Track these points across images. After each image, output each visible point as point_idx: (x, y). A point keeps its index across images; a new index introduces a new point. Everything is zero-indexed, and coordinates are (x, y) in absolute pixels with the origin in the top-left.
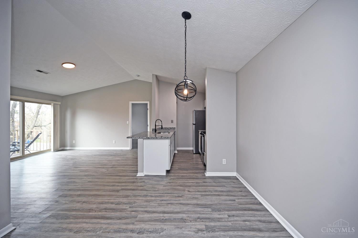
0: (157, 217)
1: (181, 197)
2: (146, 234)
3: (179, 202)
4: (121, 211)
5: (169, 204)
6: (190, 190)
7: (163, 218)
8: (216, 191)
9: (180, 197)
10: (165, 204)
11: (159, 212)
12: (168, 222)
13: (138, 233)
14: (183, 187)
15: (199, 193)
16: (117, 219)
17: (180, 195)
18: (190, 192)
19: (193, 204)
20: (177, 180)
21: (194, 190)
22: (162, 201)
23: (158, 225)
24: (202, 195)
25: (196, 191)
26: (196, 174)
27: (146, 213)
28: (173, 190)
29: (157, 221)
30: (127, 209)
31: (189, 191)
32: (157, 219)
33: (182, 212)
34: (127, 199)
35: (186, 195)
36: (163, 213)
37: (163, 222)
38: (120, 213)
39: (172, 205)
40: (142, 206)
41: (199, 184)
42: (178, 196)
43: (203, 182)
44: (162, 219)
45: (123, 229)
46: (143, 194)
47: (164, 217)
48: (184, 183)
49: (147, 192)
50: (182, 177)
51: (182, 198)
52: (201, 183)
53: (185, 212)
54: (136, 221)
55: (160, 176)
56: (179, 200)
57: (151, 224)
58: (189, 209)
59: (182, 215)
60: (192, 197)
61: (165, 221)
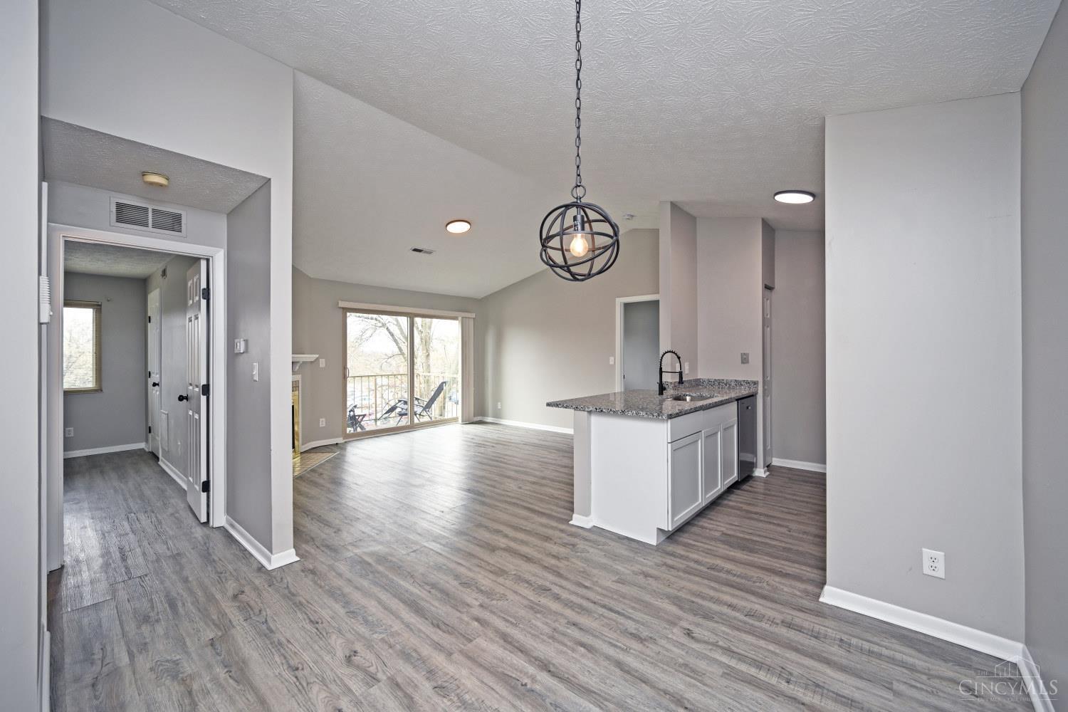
0: (516, 670)
1: (641, 642)
2: (449, 703)
3: (621, 656)
4: (455, 607)
5: (583, 645)
6: (697, 632)
7: (526, 681)
8: (818, 686)
9: (641, 638)
10: (570, 641)
11: (533, 657)
12: (531, 704)
13: (435, 688)
14: (681, 608)
15: (724, 659)
16: (432, 624)
17: (645, 633)
18: (693, 638)
19: (662, 686)
20: (681, 574)
21: (713, 638)
22: (573, 627)
23: (497, 693)
24: (730, 674)
25: (720, 643)
26: (777, 579)
27: (501, 642)
28: (636, 606)
29: (506, 682)
30: (471, 607)
31: (689, 634)
32: (511, 677)
33: (599, 695)
34: (494, 579)
35: (663, 642)
36: (539, 666)
37: (515, 695)
38: (450, 610)
39: (590, 655)
40: (510, 616)
41: (757, 623)
42: (631, 634)
43: (783, 622)
44: (522, 685)
45: (420, 656)
46: (540, 582)
47: (533, 679)
48: (700, 595)
49: (557, 580)
50: (709, 571)
51: (641, 645)
52: (773, 622)
53: (606, 700)
54: (461, 652)
55: (634, 545)
56: (626, 650)
57: (482, 682)
58: (632, 697)
59: (591, 706)
60: (680, 660)
61: (528, 694)
